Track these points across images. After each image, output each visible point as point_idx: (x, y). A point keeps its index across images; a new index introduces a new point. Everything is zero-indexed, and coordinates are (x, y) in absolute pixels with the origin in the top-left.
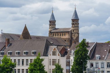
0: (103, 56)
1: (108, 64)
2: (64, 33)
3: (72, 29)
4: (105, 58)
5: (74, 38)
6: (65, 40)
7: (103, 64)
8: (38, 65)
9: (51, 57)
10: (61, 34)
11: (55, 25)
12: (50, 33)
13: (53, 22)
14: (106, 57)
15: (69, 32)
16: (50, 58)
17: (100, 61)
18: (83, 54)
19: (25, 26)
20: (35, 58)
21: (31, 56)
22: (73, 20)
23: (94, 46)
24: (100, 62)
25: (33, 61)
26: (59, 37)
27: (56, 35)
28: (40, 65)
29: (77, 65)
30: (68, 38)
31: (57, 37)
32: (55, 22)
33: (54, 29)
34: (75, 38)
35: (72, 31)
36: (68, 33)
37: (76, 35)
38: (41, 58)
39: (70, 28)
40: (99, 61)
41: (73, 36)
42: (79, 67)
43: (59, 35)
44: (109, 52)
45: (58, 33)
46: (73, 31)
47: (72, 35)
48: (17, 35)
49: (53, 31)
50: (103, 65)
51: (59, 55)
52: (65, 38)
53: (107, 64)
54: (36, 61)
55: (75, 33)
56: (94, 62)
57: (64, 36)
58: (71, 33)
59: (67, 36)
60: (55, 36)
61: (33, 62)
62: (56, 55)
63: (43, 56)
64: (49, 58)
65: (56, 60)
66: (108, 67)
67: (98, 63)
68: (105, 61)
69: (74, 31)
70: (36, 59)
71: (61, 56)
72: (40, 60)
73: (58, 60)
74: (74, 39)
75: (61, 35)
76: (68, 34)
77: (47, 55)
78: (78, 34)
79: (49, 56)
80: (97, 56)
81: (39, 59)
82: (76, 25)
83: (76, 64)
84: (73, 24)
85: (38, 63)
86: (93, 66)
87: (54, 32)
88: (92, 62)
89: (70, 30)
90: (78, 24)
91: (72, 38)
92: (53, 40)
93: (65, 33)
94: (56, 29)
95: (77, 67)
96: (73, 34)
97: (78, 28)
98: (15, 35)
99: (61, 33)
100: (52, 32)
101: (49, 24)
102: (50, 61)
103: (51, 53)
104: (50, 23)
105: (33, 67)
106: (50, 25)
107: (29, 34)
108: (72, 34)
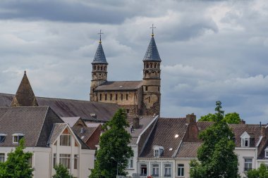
0: (171, 149)
1: (181, 167)
2: (124, 94)
3: (145, 82)
4: (175, 154)
5: (149, 105)
6: (128, 110)
7: (156, 168)
8: (17, 167)
9: (58, 149)
10: (119, 96)
11: (106, 73)
12: (94, 92)
13: (100, 66)
14: (176, 151)
15: (136, 90)
16: (54, 152)
17: (162, 161)
18: (117, 144)
19: (25, 74)
20: (12, 150)
21: (12, 145)
22: (146, 63)
23: (152, 125)
24: (162, 163)
25: (6, 157)
26: (114, 102)
27: (108, 98)
28: (22, 166)
29: (102, 170)
30: (133, 104)
31: (108, 101)
32: (106, 67)
33: (101, 82)
34: (152, 105)
35: (144, 88)
36: (133, 93)
37: (154, 97)
38: (26, 150)
39: (139, 82)
40: (159, 161)
41: (145, 101)
42: (108, 172)
43: (114, 97)
44: (183, 141)
45: (111, 93)
46: (147, 90)
47: (143, 98)
48: (7, 97)
49: (99, 88)
50: (158, 169)
51: (76, 145)
52: (127, 106)
53: (177, 167)
54: (13, 159)
55: (151, 93)
56: (149, 163)
57: (125, 100)
58: (141, 93)
59: (131, 101)
60: (103, 101)
61: (6, 160)
62: (70, 145)
63: (37, 146)
64: (51, 152)
65: (69, 156)
66: (179, 175)
67: (157, 165)
68: (174, 161)
69: (149, 88)
70: (14, 152)
71: (82, 148)
72: (23, 156)
73: (75, 156)
74: (148, 107)
75: (118, 98)
76: (135, 94)
77: (49, 145)
78: (159, 95)
79: (52, 146)
80: (156, 148)
81: (22, 153)
82: (153, 75)
83: (101, 165)
84: (146, 72)
85: (17, 162)
86: (146, 172)
87: (102, 91)
88: (146, 163)
89: (139, 86)
90: (159, 72)
91: (143, 104)
92: (96, 110)
93: (128, 93)
94: (107, 83)
95: (103, 173)
96: (146, 96)
97: (159, 82)
98: (3, 96)
99: (119, 93)
100: (97, 91)
101: (92, 70)
102: (53, 157)
103: (58, 139)
104: (94, 68)
105: (5, 170)
106: (94, 74)
107: (33, 94)
108: (143, 95)
